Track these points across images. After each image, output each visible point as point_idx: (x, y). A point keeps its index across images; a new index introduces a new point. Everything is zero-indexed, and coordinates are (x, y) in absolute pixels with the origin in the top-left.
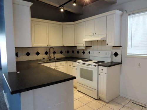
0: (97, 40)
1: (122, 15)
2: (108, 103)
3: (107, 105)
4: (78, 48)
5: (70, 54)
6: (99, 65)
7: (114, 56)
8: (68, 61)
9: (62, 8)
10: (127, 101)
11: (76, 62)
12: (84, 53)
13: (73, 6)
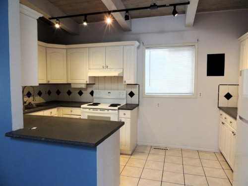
1: (138, 47)
2: (131, 155)
3: (132, 157)
4: (73, 86)
6: (119, 109)
7: (129, 96)
9: (57, 23)
11: (80, 107)
12: (81, 93)
13: (83, 25)
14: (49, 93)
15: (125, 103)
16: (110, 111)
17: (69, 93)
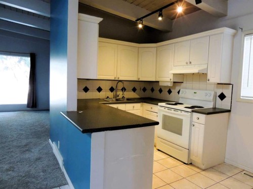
0: (193, 72)
1: (234, 36)
2: (204, 170)
3: (203, 173)
4: (161, 84)
5: (148, 94)
6: (193, 111)
7: (218, 99)
8: (145, 104)
9: (140, 23)
10: (236, 171)
11: (157, 105)
12: (170, 92)
13: (158, 20)
14: (144, 90)
15: (212, 107)
16: (183, 112)
17: (161, 91)
